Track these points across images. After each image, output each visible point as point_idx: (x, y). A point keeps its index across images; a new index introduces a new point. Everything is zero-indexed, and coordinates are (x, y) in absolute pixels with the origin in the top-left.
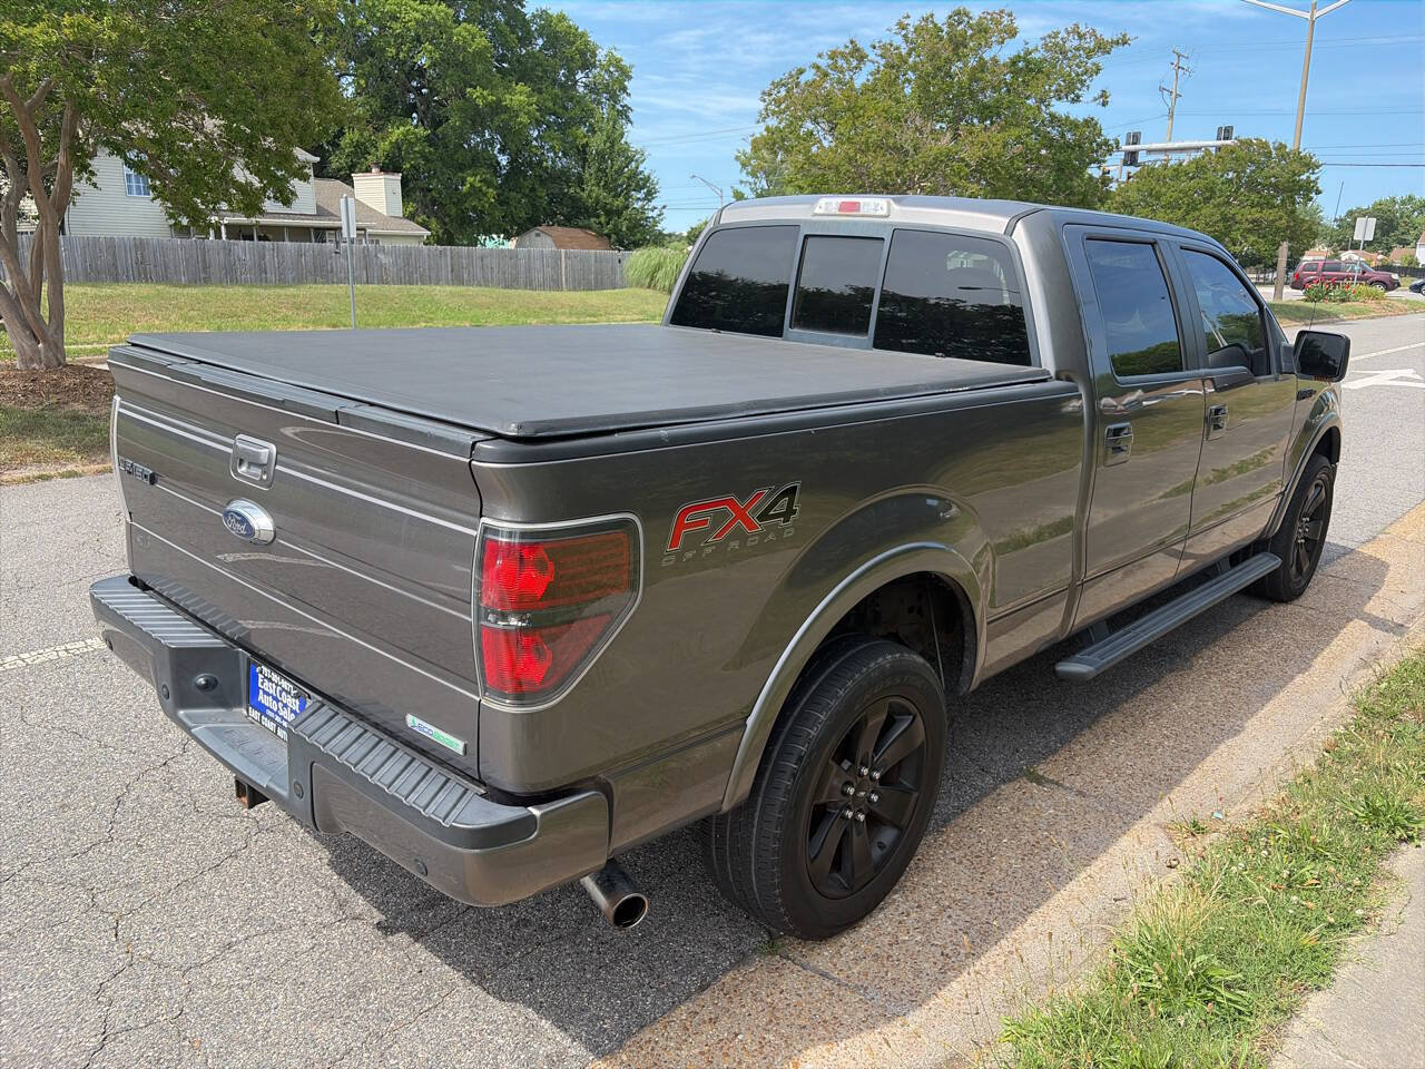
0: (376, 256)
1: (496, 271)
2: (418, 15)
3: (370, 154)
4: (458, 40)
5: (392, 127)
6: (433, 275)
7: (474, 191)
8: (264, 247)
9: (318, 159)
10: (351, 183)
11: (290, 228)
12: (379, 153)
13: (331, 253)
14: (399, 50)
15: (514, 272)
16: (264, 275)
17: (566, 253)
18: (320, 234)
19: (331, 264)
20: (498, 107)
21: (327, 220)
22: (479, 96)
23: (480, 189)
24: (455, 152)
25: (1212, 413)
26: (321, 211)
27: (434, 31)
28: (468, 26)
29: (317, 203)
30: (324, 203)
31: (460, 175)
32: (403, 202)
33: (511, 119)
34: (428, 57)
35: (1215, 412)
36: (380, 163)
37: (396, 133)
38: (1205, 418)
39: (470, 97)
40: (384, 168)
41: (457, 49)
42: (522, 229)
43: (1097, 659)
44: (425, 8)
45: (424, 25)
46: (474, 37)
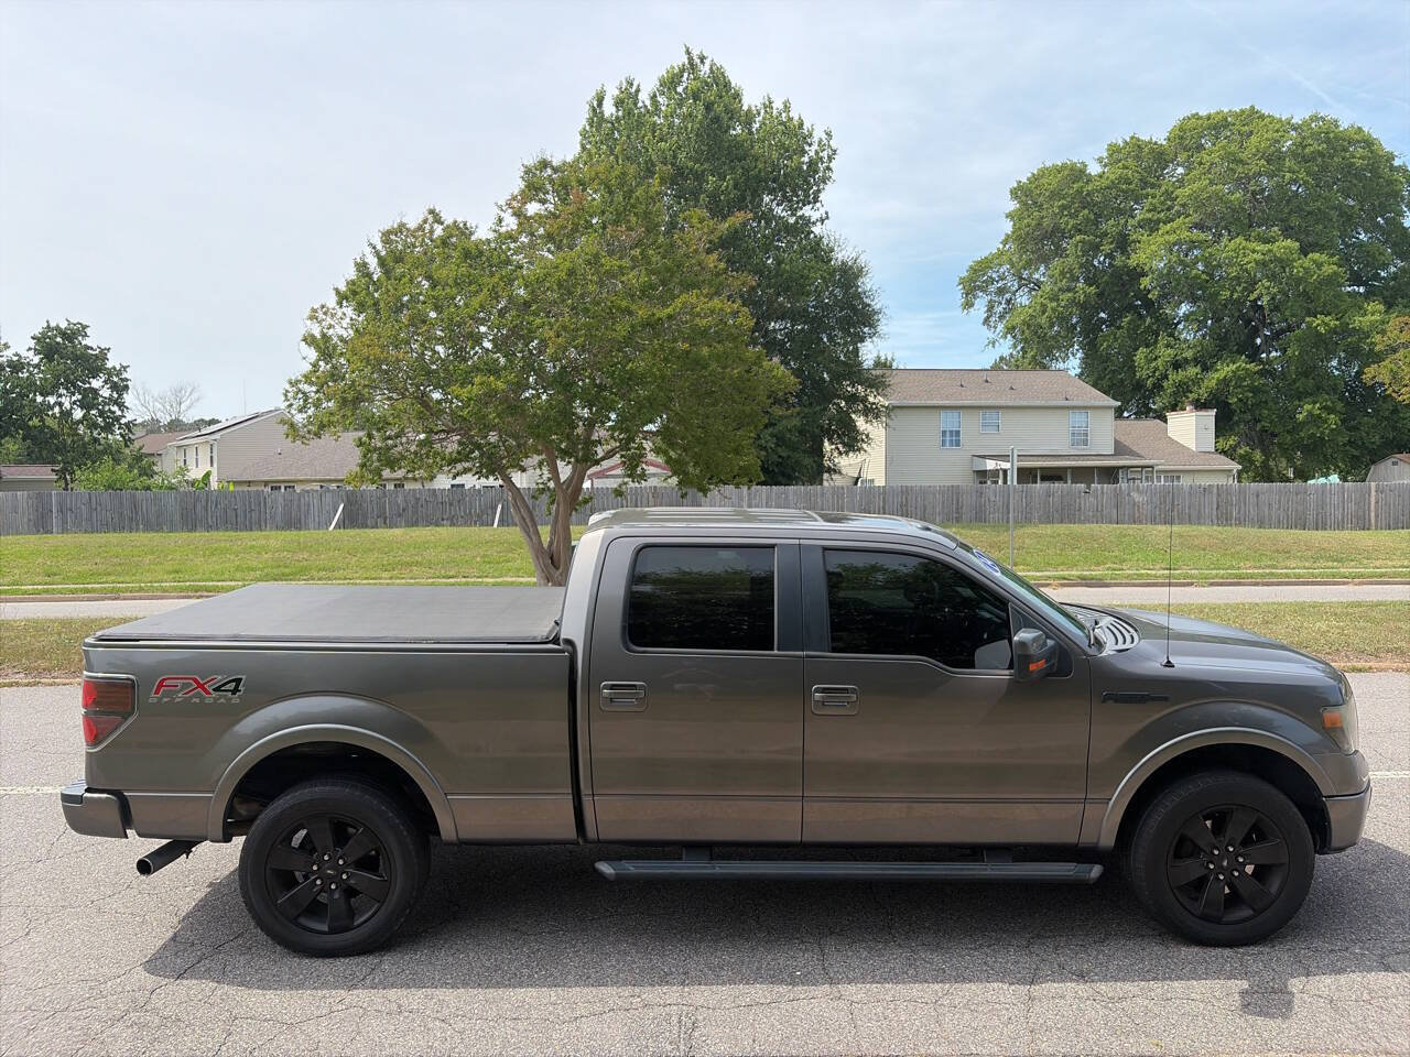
0: (1129, 494)
1: (1276, 507)
2: (1258, 257)
3: (1191, 392)
4: (1298, 272)
5: (1222, 364)
6: (1193, 513)
7: (1314, 419)
8: (1047, 488)
9: (1119, 403)
10: (1166, 421)
11: (1074, 469)
12: (1202, 391)
13: (1082, 492)
14: (1233, 291)
15: (1300, 508)
17: (1377, 487)
18: (1110, 474)
19: (1080, 504)
20: (1345, 331)
21: (1127, 459)
22: (1322, 322)
23: (1319, 416)
24: (1294, 381)
25: (817, 691)
26: (1120, 449)
27: (1275, 268)
28: (1316, 256)
29: (1116, 441)
30: (1127, 441)
31: (1297, 403)
32: (1217, 437)
33: (1360, 340)
34: (1264, 293)
35: (823, 690)
36: (1198, 400)
37: (1225, 370)
38: (806, 694)
39: (1309, 326)
40: (1200, 405)
41: (1299, 281)
42: (1377, 456)
43: (631, 868)
44: (1267, 247)
45: (1264, 264)
46: (1319, 265)
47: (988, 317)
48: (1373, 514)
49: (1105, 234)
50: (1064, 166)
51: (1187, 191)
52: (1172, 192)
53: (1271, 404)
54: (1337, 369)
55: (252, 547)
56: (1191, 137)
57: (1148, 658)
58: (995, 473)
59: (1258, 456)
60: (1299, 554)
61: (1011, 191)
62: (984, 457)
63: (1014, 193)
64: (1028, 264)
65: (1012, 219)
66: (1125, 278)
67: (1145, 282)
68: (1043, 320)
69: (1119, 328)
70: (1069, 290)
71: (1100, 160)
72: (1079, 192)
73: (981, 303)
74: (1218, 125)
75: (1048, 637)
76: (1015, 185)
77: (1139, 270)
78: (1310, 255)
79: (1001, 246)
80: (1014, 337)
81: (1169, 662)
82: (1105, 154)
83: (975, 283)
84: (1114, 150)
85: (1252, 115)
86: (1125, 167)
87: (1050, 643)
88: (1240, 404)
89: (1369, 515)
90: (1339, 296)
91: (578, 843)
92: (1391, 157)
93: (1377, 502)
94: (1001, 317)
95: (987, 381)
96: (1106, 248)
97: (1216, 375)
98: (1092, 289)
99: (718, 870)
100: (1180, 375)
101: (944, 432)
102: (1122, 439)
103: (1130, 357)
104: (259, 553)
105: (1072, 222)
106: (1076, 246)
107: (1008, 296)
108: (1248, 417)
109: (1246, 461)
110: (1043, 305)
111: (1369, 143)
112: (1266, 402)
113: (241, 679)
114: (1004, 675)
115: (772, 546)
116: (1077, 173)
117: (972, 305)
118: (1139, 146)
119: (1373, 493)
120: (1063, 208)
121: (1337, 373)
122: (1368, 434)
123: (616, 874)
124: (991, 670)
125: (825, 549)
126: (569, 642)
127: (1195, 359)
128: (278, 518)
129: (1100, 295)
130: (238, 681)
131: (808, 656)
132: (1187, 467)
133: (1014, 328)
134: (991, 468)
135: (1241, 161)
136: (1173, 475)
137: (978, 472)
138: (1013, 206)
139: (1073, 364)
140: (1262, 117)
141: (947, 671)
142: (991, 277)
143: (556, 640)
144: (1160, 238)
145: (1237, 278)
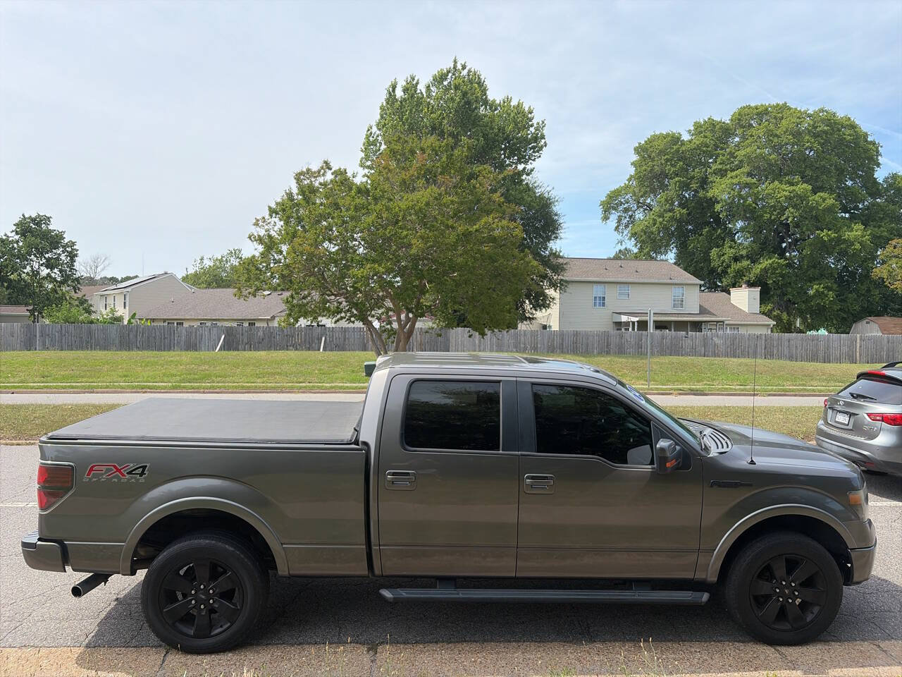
0: (712, 339)
1: (799, 348)
2: (787, 194)
3: (745, 276)
4: (813, 203)
5: (763, 259)
6: (751, 351)
7: (819, 294)
8: (642, 334)
10: (729, 294)
11: (676, 322)
12: (751, 275)
13: (682, 337)
14: (771, 214)
15: (815, 349)
16: (640, 350)
17: (861, 337)
18: (697, 326)
19: (682, 344)
20: (839, 240)
21: (707, 317)
22: (825, 235)
23: (823, 293)
24: (807, 271)
25: (528, 478)
26: (703, 311)
27: (796, 201)
28: (822, 194)
29: (700, 306)
30: (707, 306)
31: (809, 284)
32: (760, 304)
33: (848, 247)
34: (790, 215)
35: (532, 478)
36: (749, 281)
37: (765, 263)
38: (520, 480)
39: (818, 237)
40: (751, 285)
41: (812, 208)
42: (857, 318)
43: (404, 593)
44: (792, 188)
45: (790, 198)
46: (824, 200)
47: (618, 226)
48: (858, 354)
49: (693, 178)
50: (668, 135)
51: (742, 152)
52: (734, 153)
53: (792, 284)
54: (833, 264)
55: (172, 361)
56: (745, 119)
57: (740, 458)
58: (627, 324)
59: (785, 316)
60: (818, 378)
61: (635, 149)
62: (620, 313)
63: (637, 150)
64: (645, 195)
65: (635, 166)
66: (705, 204)
67: (718, 207)
68: (654, 229)
69: (701, 235)
70: (670, 211)
71: (689, 131)
72: (677, 151)
73: (614, 217)
74: (762, 113)
75: (677, 444)
76: (637, 145)
77: (713, 199)
78: (818, 194)
79: (627, 182)
80: (635, 239)
81: (752, 461)
82: (692, 128)
83: (610, 205)
84: (698, 126)
85: (784, 108)
86: (706, 137)
87: (678, 448)
88: (774, 284)
89: (856, 354)
90: (836, 219)
91: (369, 577)
92: (866, 135)
93: (860, 347)
94: (627, 226)
95: (621, 267)
96: (694, 186)
97: (760, 266)
98: (685, 211)
99: (461, 596)
100: (738, 266)
101: (595, 298)
102: (703, 305)
103: (707, 253)
104: (177, 365)
105: (673, 169)
106: (676, 184)
107: (630, 213)
108: (779, 292)
109: (778, 319)
110: (654, 220)
111: (853, 126)
112: (790, 283)
113: (146, 466)
114: (648, 468)
115: (499, 382)
116: (676, 139)
117: (609, 218)
118: (713, 124)
119: (858, 341)
120: (667, 160)
121: (833, 266)
122: (852, 304)
123: (394, 598)
124: (639, 465)
125: (533, 384)
126: (365, 443)
127: (747, 256)
128: (182, 343)
129: (689, 214)
130: (144, 467)
131: (522, 455)
132: (743, 323)
133: (636, 233)
134: (625, 320)
135: (776, 136)
136: (735, 327)
137: (616, 323)
138: (635, 158)
139: (671, 256)
140: (790, 109)
141: (611, 465)
142: (620, 201)
143: (356, 442)
144: (727, 181)
145: (774, 206)
